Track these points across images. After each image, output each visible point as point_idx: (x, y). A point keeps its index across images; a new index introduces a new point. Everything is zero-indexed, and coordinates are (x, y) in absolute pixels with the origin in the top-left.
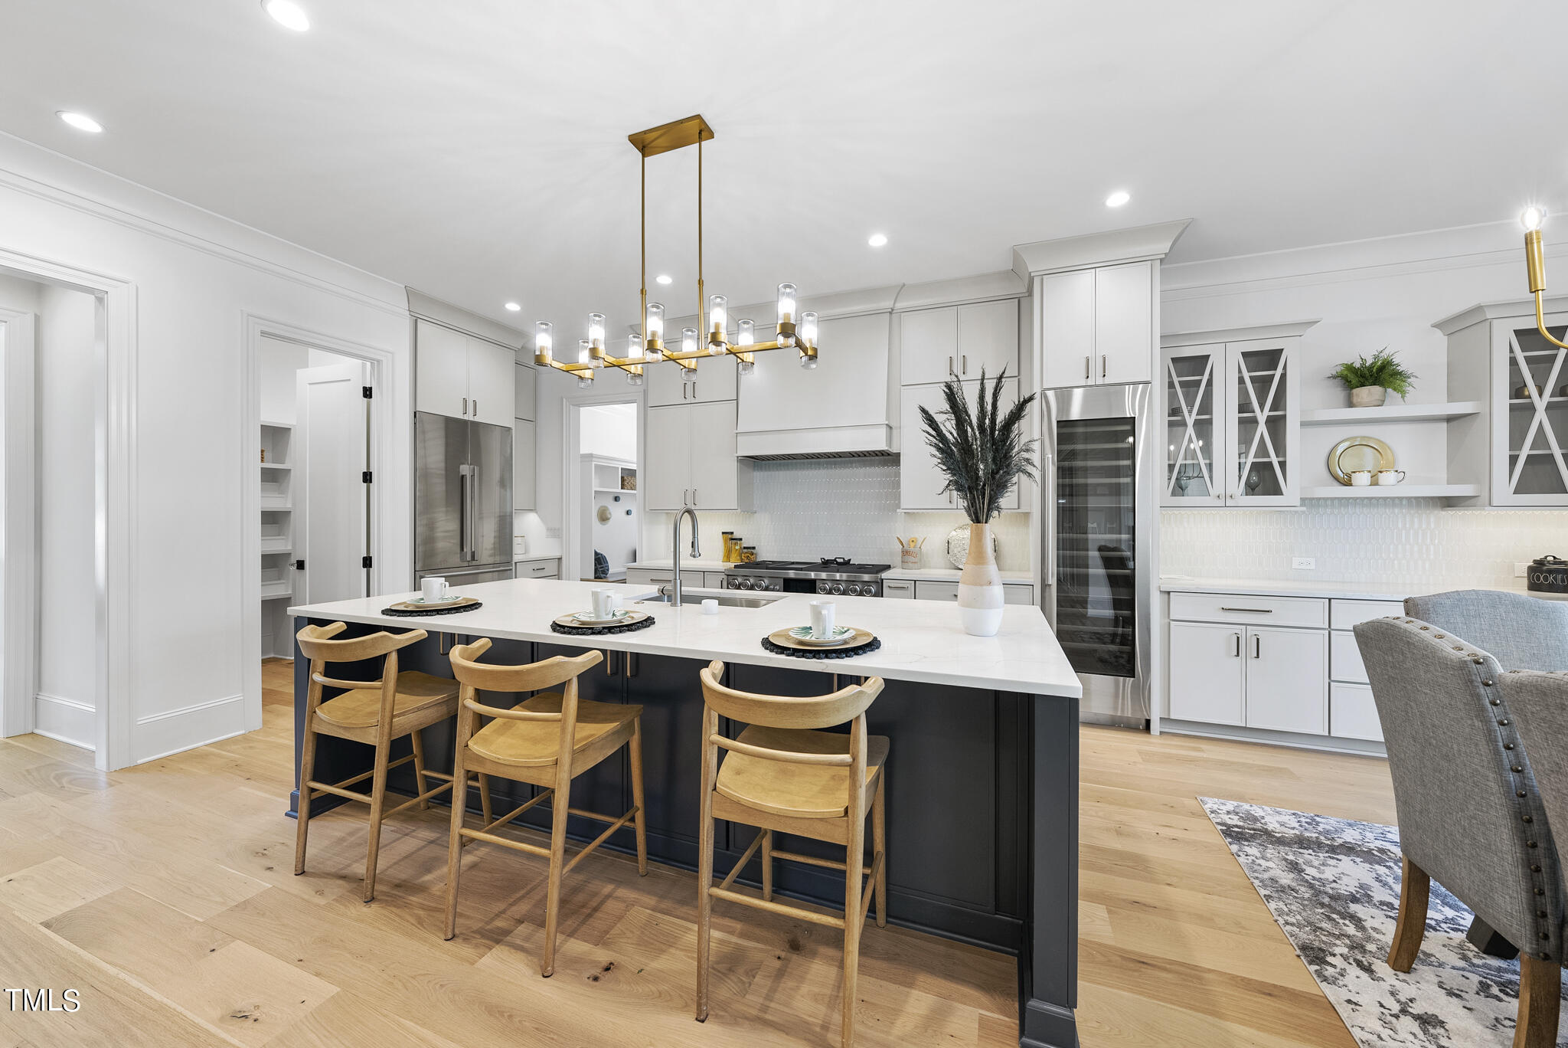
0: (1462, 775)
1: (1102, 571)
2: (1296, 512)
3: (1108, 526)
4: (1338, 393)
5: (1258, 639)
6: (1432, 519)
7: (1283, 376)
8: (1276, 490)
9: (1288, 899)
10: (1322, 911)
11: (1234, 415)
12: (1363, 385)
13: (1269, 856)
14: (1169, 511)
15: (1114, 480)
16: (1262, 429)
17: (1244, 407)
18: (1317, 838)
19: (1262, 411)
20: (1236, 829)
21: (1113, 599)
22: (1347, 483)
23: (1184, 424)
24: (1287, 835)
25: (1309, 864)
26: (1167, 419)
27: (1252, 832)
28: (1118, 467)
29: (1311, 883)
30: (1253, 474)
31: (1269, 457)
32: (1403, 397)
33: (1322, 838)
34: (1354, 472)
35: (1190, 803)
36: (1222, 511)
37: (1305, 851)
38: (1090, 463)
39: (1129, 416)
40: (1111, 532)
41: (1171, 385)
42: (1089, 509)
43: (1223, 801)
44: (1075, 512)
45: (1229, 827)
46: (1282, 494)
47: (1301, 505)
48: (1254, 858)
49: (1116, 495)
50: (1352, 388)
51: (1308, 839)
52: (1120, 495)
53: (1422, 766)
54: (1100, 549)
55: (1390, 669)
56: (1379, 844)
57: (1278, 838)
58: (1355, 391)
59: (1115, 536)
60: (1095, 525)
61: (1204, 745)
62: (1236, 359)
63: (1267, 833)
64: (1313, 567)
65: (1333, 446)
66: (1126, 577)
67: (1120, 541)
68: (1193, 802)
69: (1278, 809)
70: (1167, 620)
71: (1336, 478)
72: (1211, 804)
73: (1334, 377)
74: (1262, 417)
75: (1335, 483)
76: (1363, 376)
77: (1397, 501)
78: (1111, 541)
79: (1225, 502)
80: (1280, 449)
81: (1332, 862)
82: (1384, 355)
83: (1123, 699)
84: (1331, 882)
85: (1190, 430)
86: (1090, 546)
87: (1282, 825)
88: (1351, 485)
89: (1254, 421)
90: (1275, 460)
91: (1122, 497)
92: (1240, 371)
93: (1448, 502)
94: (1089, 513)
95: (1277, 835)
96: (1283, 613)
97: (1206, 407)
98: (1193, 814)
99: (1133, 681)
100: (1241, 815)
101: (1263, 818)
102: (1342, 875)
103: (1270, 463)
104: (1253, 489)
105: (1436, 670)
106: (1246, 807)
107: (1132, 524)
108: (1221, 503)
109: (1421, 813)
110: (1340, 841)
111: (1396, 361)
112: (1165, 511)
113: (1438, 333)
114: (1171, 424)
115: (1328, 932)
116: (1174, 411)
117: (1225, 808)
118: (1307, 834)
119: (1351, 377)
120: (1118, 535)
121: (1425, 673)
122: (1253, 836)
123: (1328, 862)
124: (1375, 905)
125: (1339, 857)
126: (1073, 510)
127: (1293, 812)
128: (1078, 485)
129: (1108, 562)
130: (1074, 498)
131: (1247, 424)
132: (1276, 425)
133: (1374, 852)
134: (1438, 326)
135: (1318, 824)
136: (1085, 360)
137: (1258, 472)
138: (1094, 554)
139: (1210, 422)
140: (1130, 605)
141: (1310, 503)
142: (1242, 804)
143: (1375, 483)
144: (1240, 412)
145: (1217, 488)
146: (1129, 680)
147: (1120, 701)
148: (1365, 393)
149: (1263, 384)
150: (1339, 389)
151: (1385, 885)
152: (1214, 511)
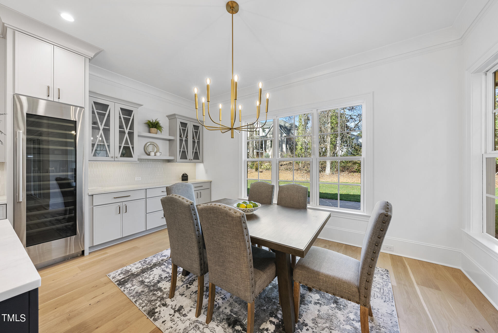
0: (187, 236)
1: (58, 190)
2: (136, 163)
3: (61, 169)
4: (147, 129)
5: (126, 206)
6: (165, 165)
7: (133, 119)
8: (131, 156)
9: (142, 297)
10: (151, 294)
11: (118, 129)
12: (153, 127)
13: (134, 284)
14: (92, 162)
15: (64, 148)
16: (127, 135)
17: (121, 127)
18: (147, 267)
19: (127, 129)
20: (122, 280)
21: (64, 203)
22: (149, 155)
23: (99, 129)
24: (138, 272)
25: (146, 278)
26: (91, 125)
27: (128, 277)
28: (66, 142)
29: (147, 285)
30: (124, 150)
31: (129, 145)
32: (161, 133)
33: (148, 266)
34: (151, 152)
35: (104, 279)
36: (113, 163)
37: (144, 274)
38: (51, 139)
39: (72, 120)
40: (63, 171)
41: (93, 112)
42: (50, 161)
43: (116, 271)
44: (41, 162)
45: (119, 281)
46: (133, 157)
47: (138, 161)
48: (130, 288)
49: (65, 155)
50: (150, 128)
51: (145, 269)
52: (67, 155)
53: (178, 236)
54: (57, 179)
55: (171, 211)
56: (161, 259)
57: (136, 274)
58: (151, 129)
59: (65, 173)
60: (53, 169)
61: (108, 251)
62: (118, 110)
63: (133, 274)
64: (140, 180)
65: (145, 144)
66: (71, 191)
67: (68, 175)
68: (106, 278)
69: (135, 263)
70: (92, 207)
71: (146, 153)
72: (112, 274)
73: (146, 123)
74: (127, 131)
75: (146, 154)
76: (153, 125)
77: (159, 160)
78: (63, 175)
79: (114, 159)
80: (132, 143)
81: (151, 273)
82: (157, 120)
83: (70, 246)
84: (152, 280)
85: (101, 132)
86: (51, 178)
87: (137, 268)
88: (150, 155)
89: (124, 132)
90: (131, 146)
91: (68, 156)
92: (120, 114)
93: (169, 161)
94: (50, 163)
95: (135, 273)
96: (134, 196)
97: (108, 124)
98: (105, 284)
99: (75, 237)
100: (124, 273)
101: (131, 269)
102: (155, 276)
103: (129, 147)
104: (124, 155)
105: (183, 209)
106: (125, 268)
107: (74, 167)
108: (113, 159)
109: (177, 250)
110: (152, 264)
111: (160, 123)
112: (90, 162)
113: (167, 118)
114: (93, 128)
115: (154, 300)
116: (94, 123)
117: (117, 274)
118: (144, 267)
119: (150, 124)
120: (67, 173)
121: (180, 210)
122: (128, 279)
123: (151, 274)
124: (163, 280)
125: (153, 270)
126: (40, 161)
127: (139, 261)
128: (43, 149)
129: (61, 186)
130: (41, 155)
131: (122, 133)
132: (131, 134)
133: (161, 262)
134: (168, 116)
135: (146, 261)
136: (47, 87)
137: (125, 149)
138: (53, 183)
139: (109, 130)
140: (74, 203)
141: (140, 160)
142: (123, 268)
143: (155, 155)
144: (120, 128)
145: (111, 154)
146: (73, 237)
147: (68, 248)
148: (154, 130)
149: (127, 121)
150: (147, 127)
151: (164, 271)
152: (110, 162)
